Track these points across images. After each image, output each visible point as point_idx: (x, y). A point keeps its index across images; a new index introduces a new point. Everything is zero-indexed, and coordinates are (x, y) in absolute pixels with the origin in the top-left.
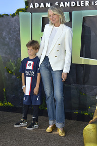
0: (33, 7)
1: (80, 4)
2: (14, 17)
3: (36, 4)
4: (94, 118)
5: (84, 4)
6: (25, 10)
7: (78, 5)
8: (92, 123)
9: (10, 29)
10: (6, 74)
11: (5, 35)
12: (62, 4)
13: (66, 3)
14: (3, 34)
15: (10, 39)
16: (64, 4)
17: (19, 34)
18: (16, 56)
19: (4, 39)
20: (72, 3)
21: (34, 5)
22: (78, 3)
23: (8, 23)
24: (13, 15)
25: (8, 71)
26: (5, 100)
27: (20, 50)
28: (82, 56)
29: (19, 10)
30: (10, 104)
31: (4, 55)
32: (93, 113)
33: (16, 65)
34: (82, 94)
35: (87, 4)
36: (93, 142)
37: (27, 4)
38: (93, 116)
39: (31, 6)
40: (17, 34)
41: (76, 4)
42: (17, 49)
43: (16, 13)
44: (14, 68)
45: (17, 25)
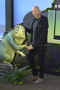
0: (57, 7)
2: (45, 13)
3: (59, 5)
6: (52, 9)
24: (44, 12)
26: (36, 65)
29: (48, 9)
30: (39, 67)
37: (53, 5)
39: (56, 6)
43: (46, 10)
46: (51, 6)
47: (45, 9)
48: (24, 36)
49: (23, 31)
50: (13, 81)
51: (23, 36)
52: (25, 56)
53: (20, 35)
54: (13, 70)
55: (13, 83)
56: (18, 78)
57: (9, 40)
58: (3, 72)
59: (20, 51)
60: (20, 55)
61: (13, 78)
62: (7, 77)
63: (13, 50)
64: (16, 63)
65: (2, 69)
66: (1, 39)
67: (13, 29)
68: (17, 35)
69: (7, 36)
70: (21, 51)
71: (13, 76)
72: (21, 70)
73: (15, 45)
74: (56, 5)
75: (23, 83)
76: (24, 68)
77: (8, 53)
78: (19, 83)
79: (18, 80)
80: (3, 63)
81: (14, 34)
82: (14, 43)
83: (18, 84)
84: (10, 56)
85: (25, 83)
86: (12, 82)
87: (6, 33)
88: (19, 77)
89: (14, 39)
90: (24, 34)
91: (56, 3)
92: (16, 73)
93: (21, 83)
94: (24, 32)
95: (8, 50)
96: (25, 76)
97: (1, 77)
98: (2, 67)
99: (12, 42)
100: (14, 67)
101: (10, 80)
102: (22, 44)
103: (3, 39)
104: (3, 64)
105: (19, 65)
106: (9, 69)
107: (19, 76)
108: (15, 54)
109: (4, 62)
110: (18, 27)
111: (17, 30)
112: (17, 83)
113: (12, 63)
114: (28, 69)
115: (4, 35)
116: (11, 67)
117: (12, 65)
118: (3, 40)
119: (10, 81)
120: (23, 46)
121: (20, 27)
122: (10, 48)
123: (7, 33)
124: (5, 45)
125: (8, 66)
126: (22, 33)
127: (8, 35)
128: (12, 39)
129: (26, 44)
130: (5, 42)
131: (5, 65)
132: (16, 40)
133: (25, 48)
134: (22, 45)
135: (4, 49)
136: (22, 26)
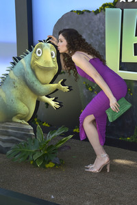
2: (98, 15)
6: (113, 5)
9: (92, 31)
10: (84, 91)
17: (104, 38)
23: (90, 23)
24: (97, 12)
25: (87, 87)
29: (105, 6)
40: (102, 38)
43: (101, 8)
45: (101, 26)
47: (98, 6)
48: (54, 66)
49: (52, 55)
50: (35, 162)
53: (47, 62)
54: (34, 137)
55: (35, 164)
56: (44, 155)
57: (24, 74)
58: (12, 141)
59: (47, 96)
60: (47, 104)
61: (34, 153)
62: (20, 152)
63: (32, 94)
64: (40, 122)
65: (9, 136)
66: (8, 72)
67: (31, 50)
68: (40, 63)
69: (18, 65)
70: (49, 97)
71: (33, 150)
72: (50, 137)
73: (36, 83)
75: (55, 166)
76: (56, 134)
77: (22, 100)
78: (47, 166)
79: (45, 159)
80: (12, 122)
81: (33, 61)
82: (34, 79)
83: (46, 168)
84: (27, 107)
85: (60, 165)
86: (32, 163)
87: (17, 59)
88: (46, 152)
89: (34, 71)
90: (55, 60)
92: (40, 144)
93: (51, 165)
94: (54, 56)
95: (21, 95)
96: (59, 149)
97: (9, 152)
98: (10, 130)
99: (31, 77)
100: (35, 131)
101: (28, 159)
102: (52, 83)
103: (12, 72)
104: (12, 125)
105: (47, 125)
106: (25, 135)
107: (47, 150)
108: (38, 103)
109: (15, 120)
110: (41, 47)
111: (39, 53)
112: (43, 166)
113: (31, 122)
114: (66, 134)
115: (14, 64)
116: (28, 130)
117: (30, 127)
119: (28, 162)
120: (54, 86)
121: (46, 46)
122: (27, 91)
123: (20, 59)
124: (16, 84)
125: (23, 130)
127: (22, 64)
129: (60, 82)
130: (16, 78)
131: (17, 126)
132: (39, 74)
133: (57, 90)
134: (51, 85)
135: (14, 93)
136: (50, 44)
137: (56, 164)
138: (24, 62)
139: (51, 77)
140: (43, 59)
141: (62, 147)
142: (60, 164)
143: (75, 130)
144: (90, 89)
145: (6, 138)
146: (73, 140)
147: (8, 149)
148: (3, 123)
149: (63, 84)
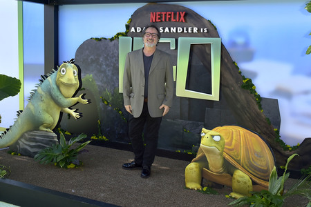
1: (187, 30)
2: (113, 42)
3: (138, 28)
4: (198, 156)
5: (192, 31)
6: (125, 34)
7: (185, 31)
8: (195, 161)
9: (108, 55)
10: (101, 104)
11: (102, 61)
12: (167, 30)
13: (172, 28)
14: (99, 59)
15: (107, 65)
16: (170, 30)
17: (117, 61)
18: (113, 85)
19: (101, 65)
20: (178, 28)
21: (136, 30)
22: (185, 28)
23: (106, 48)
24: (112, 39)
25: (103, 101)
26: (100, 133)
27: (118, 79)
28: (187, 88)
29: (118, 34)
30: (104, 138)
31: (99, 83)
32: (197, 152)
33: (113, 95)
34: (186, 131)
35: (195, 30)
36: (195, 182)
37: (128, 27)
38: (196, 155)
39: (133, 30)
41: (183, 29)
42: (115, 78)
43: (115, 37)
44: (111, 99)
45: (115, 51)
46: (124, 30)
47: (113, 35)
49: (74, 73)
50: (58, 163)
51: (75, 81)
52: (78, 117)
53: (70, 80)
54: (58, 143)
55: (58, 165)
56: (66, 158)
57: (50, 89)
58: (39, 147)
59: (70, 108)
60: (69, 115)
61: (57, 157)
62: (46, 156)
63: (56, 106)
64: (63, 131)
65: (36, 142)
66: (37, 88)
67: (56, 69)
68: (64, 80)
69: (45, 82)
71: (57, 154)
72: (71, 142)
73: (61, 97)
74: (133, 28)
75: (75, 167)
76: (77, 140)
77: (47, 112)
78: (69, 167)
79: (67, 161)
80: (39, 130)
81: (58, 79)
82: (58, 93)
83: (67, 168)
84: (52, 118)
86: (55, 164)
87: (45, 77)
88: (67, 155)
89: (58, 87)
90: (77, 77)
91: (132, 24)
92: (62, 148)
93: (72, 166)
94: (76, 75)
95: (47, 108)
97: (36, 156)
98: (37, 138)
99: (56, 92)
100: (59, 138)
101: (52, 161)
102: (73, 96)
103: (40, 88)
104: (39, 133)
105: (69, 133)
106: (50, 142)
107: (69, 153)
108: (61, 114)
109: (42, 128)
110: (65, 67)
111: (63, 71)
112: (65, 167)
113: (55, 130)
114: (85, 140)
115: (42, 81)
116: (53, 137)
117: (55, 135)
118: (40, 90)
119: (52, 164)
120: (76, 99)
121: (69, 67)
122: (52, 103)
123: (47, 77)
124: (43, 98)
125: (48, 137)
126: (72, 76)
127: (49, 81)
128: (55, 87)
129: (80, 96)
130: (43, 93)
131: (43, 134)
132: (63, 89)
133: (78, 103)
134: (73, 99)
135: (42, 106)
136: (72, 65)
137: (76, 165)
138: (50, 79)
139: (73, 92)
140: (67, 76)
141: (81, 151)
142: (80, 165)
143: (92, 137)
144: (106, 103)
145: (33, 144)
146: (91, 146)
147: (35, 153)
148: (31, 131)
149: (83, 97)
